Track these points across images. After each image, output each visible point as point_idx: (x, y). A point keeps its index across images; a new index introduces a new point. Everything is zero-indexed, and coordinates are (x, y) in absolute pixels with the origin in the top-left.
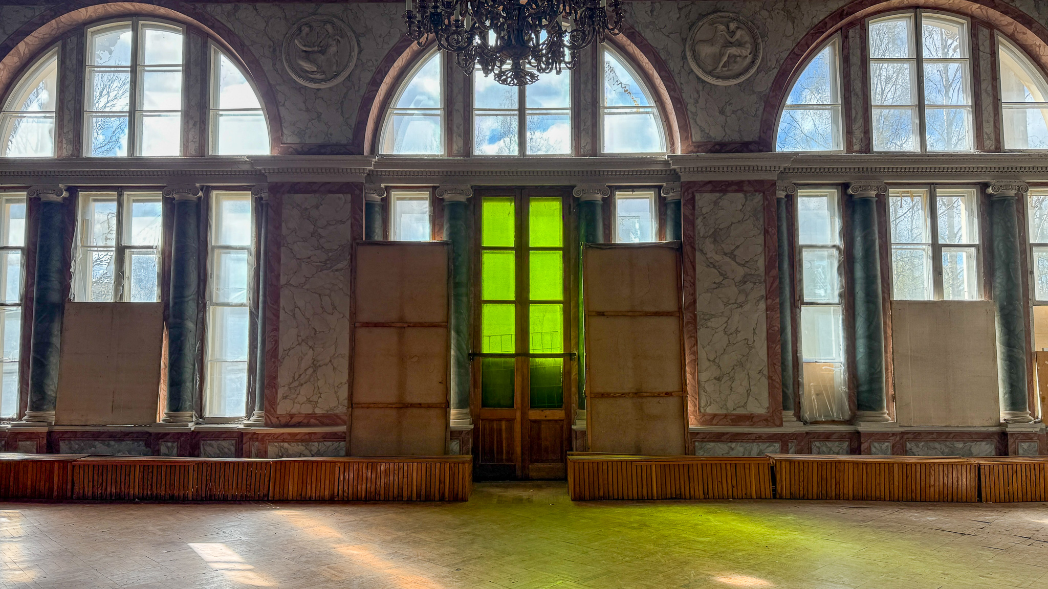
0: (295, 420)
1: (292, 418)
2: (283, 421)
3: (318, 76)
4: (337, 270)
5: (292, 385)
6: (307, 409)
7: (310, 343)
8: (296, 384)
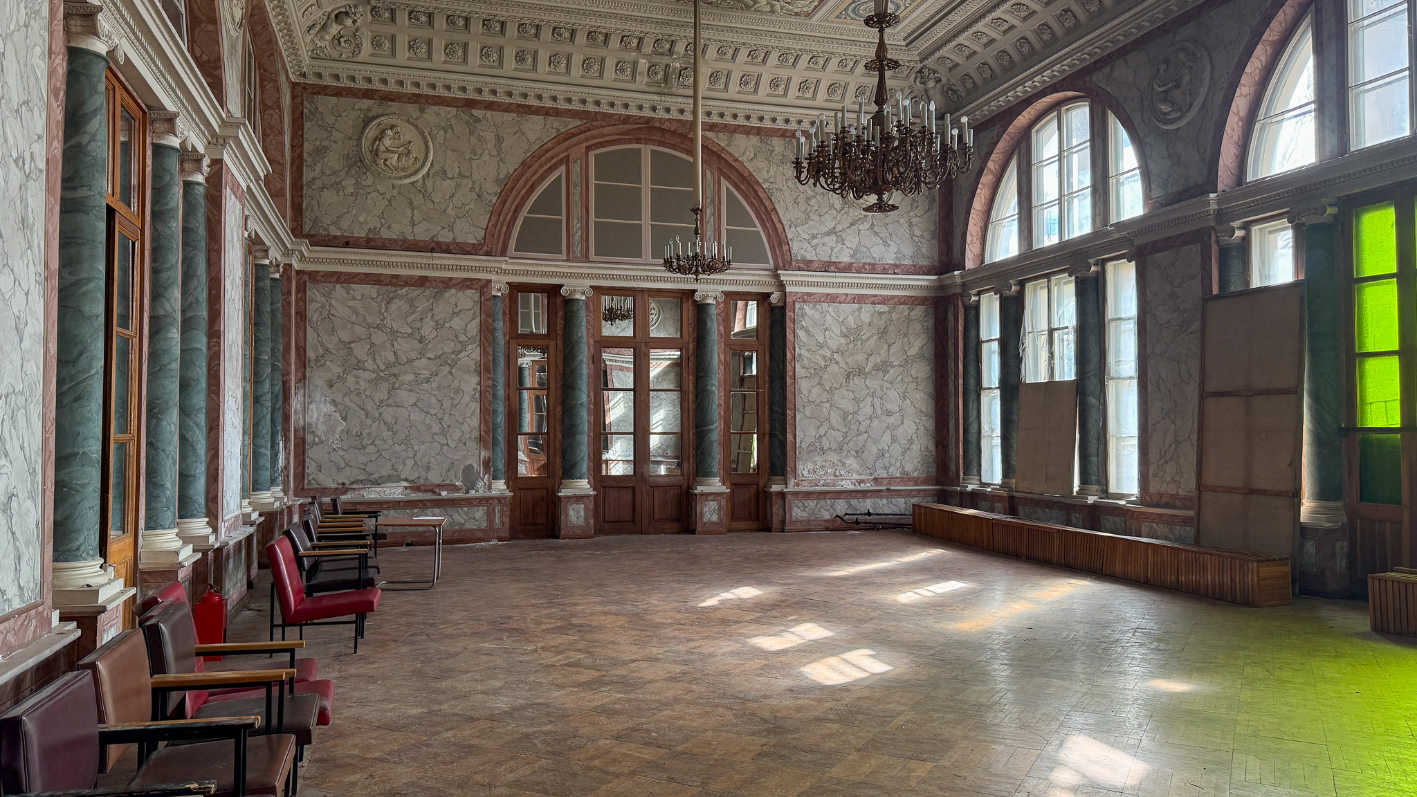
0: (1164, 500)
1: (1161, 497)
2: (1155, 500)
3: (1174, 115)
4: (1191, 333)
5: (1160, 463)
6: (1171, 489)
7: (1172, 417)
8: (1162, 461)
